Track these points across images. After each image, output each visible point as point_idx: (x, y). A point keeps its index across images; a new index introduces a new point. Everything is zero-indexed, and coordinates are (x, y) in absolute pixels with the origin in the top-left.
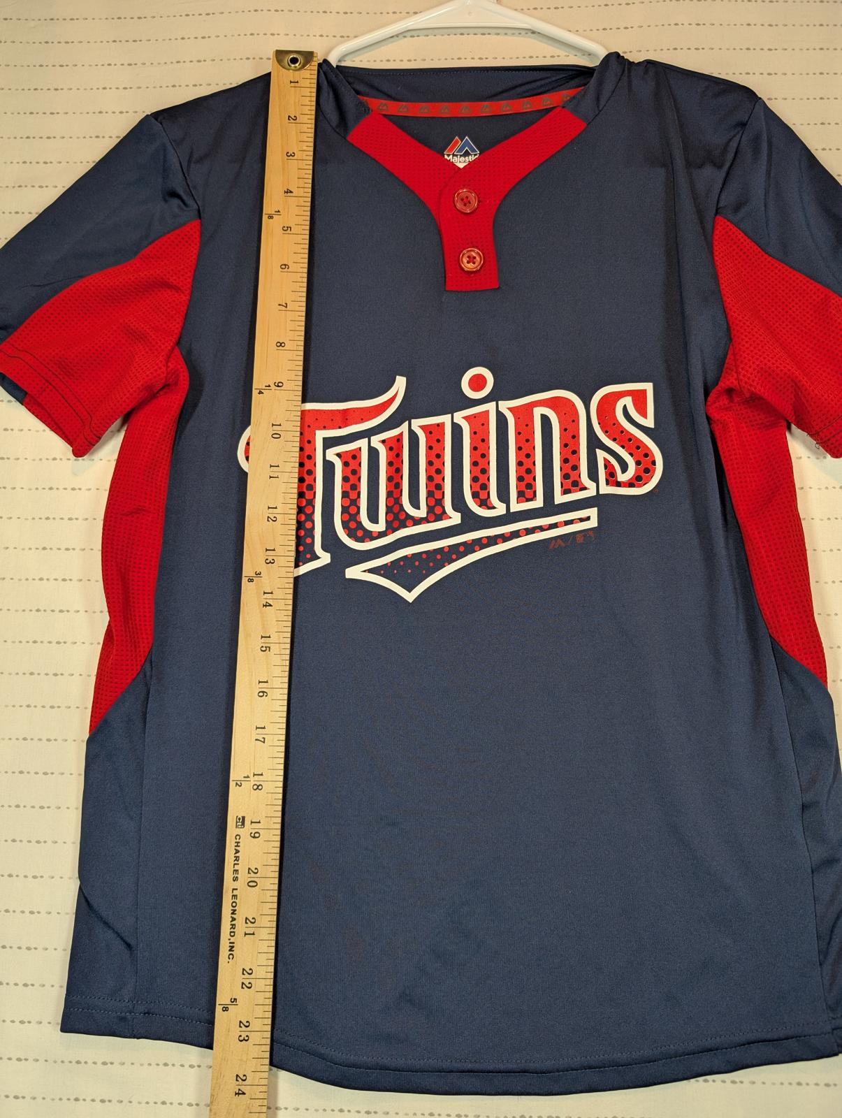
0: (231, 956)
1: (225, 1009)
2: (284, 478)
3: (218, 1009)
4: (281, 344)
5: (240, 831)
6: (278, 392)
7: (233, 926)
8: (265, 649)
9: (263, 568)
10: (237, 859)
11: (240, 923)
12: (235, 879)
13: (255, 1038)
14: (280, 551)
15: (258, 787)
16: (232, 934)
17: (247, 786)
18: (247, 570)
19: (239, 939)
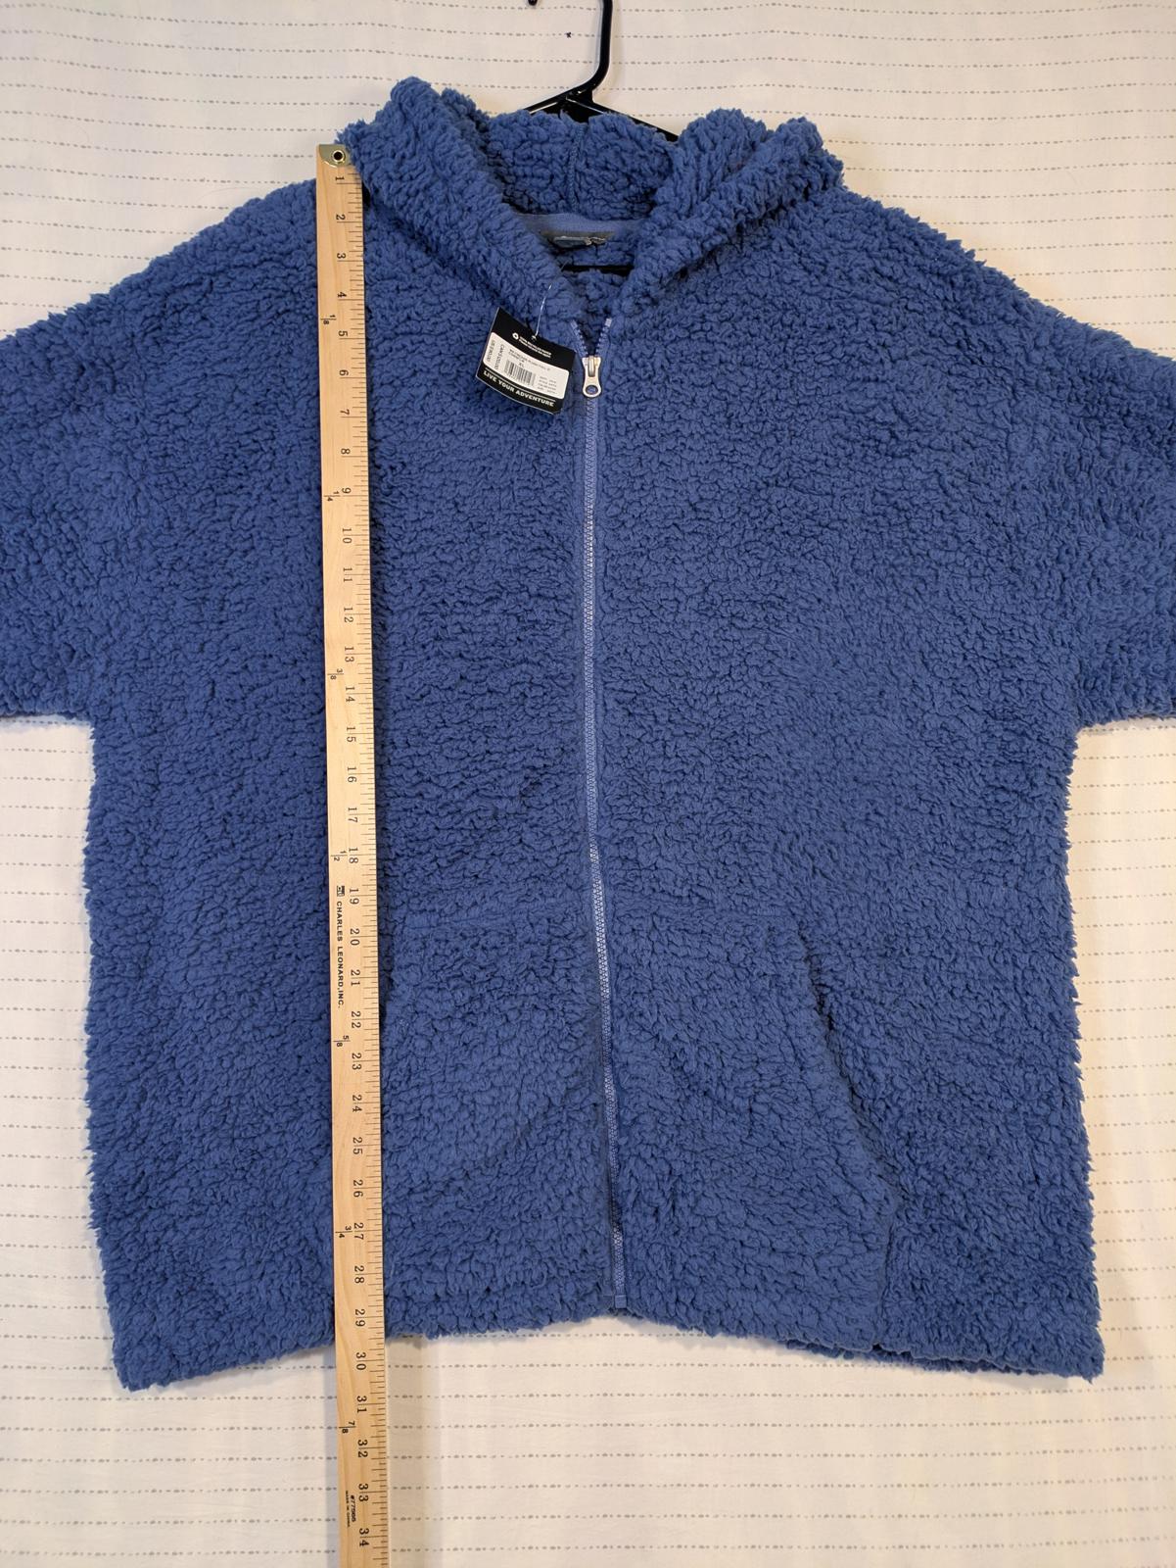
0: (341, 1002)
1: (340, 1044)
2: (358, 579)
3: (333, 1045)
4: (346, 451)
5: (340, 899)
6: (345, 499)
7: (341, 978)
8: (351, 740)
9: (341, 664)
10: (340, 922)
11: (346, 975)
12: (340, 939)
13: (366, 1066)
14: (358, 649)
15: (354, 860)
16: (341, 984)
17: (344, 860)
18: (329, 669)
19: (347, 989)
